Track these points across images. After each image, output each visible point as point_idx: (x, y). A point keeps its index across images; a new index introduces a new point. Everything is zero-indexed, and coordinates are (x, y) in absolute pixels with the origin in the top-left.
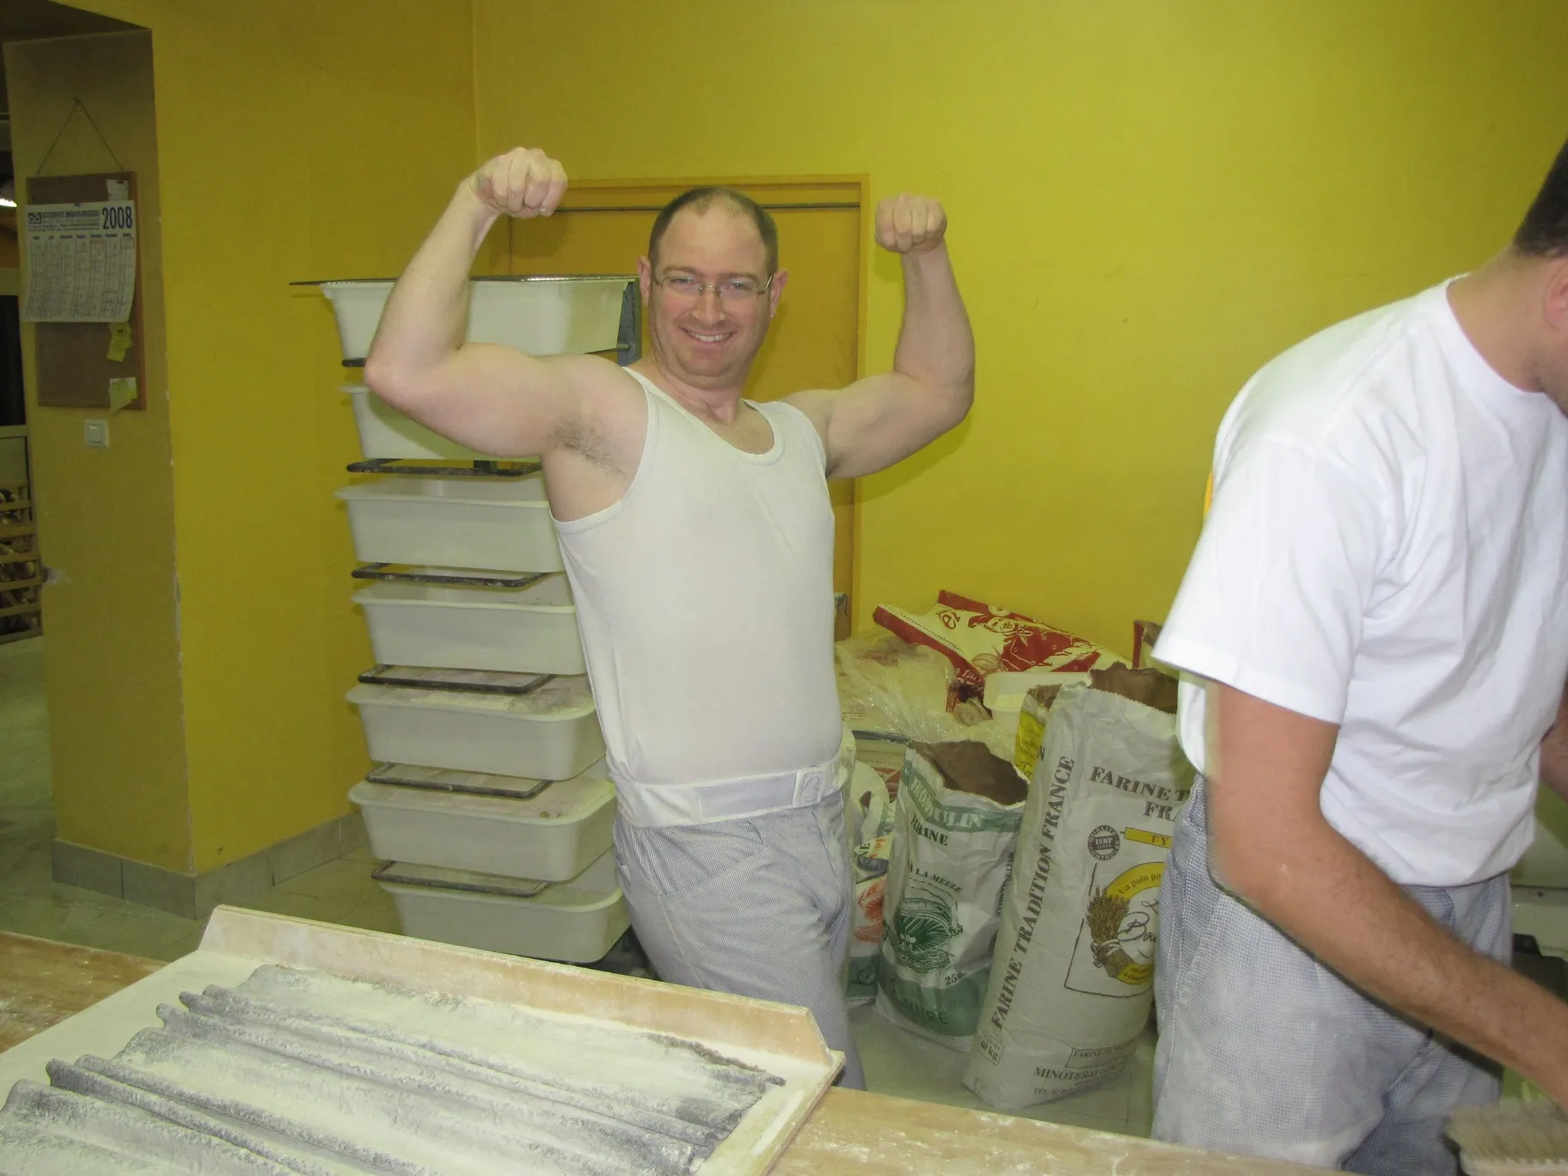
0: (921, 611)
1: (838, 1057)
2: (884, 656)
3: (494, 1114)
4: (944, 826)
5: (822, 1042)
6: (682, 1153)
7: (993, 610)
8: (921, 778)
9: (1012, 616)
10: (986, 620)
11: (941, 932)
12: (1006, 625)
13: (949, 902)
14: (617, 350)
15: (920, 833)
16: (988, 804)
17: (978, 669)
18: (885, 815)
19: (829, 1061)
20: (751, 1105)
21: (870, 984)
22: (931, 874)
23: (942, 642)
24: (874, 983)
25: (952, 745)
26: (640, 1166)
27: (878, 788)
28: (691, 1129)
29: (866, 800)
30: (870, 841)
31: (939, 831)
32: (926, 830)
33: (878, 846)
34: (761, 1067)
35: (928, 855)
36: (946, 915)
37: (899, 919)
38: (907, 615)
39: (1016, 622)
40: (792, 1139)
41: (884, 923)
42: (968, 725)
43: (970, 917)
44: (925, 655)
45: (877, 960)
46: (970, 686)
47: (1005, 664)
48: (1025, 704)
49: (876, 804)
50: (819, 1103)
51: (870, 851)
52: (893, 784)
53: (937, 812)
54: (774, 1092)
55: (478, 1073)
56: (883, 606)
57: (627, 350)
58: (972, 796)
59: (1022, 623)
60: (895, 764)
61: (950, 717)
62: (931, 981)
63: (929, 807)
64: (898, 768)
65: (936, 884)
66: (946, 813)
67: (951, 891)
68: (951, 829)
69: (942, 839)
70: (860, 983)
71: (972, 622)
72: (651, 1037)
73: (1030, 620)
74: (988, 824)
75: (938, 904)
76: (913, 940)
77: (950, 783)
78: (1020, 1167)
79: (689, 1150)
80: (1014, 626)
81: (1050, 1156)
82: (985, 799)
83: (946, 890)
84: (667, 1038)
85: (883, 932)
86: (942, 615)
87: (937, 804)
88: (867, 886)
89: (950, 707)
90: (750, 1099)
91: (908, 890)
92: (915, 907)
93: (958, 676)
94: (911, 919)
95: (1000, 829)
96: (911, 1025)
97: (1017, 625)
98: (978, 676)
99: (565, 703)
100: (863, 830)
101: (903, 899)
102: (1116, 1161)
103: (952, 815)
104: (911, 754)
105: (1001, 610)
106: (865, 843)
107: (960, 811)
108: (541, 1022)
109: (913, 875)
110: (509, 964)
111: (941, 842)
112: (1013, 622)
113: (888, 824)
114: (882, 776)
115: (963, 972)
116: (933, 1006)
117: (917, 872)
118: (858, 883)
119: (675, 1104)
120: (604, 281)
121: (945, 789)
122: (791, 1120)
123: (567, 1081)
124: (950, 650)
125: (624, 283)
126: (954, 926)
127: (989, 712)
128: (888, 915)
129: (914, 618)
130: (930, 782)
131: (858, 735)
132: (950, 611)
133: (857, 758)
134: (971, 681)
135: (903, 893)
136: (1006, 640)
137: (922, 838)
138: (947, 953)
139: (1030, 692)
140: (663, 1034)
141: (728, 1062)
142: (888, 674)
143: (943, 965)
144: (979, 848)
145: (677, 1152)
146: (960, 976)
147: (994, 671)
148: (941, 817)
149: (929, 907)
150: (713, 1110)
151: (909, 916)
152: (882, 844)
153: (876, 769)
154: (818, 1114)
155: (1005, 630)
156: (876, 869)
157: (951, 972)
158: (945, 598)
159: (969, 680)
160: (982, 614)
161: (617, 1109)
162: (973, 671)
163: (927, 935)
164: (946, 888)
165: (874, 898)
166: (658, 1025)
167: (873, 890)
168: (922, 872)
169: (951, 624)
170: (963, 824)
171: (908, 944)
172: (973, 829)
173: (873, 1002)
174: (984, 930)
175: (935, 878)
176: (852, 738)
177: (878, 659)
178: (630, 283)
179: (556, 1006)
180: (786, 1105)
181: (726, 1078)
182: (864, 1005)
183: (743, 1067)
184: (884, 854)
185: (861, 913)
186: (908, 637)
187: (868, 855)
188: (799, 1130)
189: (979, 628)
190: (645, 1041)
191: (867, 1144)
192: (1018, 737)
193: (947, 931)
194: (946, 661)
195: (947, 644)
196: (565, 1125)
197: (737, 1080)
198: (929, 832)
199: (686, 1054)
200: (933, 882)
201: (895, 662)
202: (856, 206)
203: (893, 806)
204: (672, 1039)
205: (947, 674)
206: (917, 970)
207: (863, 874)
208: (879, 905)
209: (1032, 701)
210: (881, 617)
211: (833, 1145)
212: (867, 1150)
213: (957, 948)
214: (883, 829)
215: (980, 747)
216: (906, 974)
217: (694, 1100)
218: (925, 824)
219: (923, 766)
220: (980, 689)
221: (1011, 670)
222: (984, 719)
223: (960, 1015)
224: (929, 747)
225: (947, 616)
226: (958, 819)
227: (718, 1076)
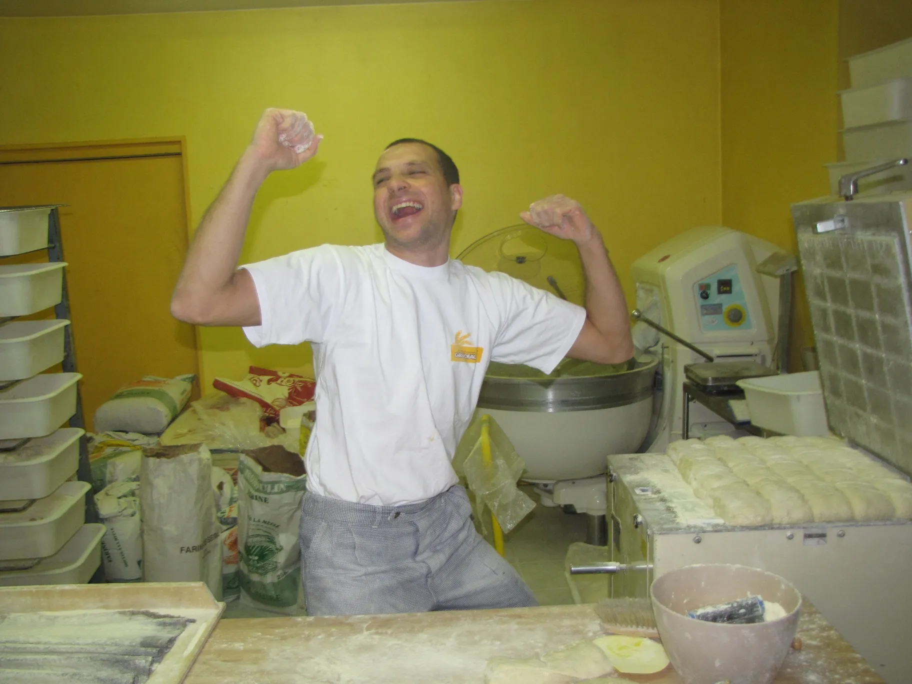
0: (240, 379)
1: (221, 605)
2: (221, 406)
3: (38, 666)
4: (265, 493)
5: (213, 598)
6: (146, 661)
7: (280, 374)
8: (250, 469)
9: (291, 376)
10: (277, 380)
11: (271, 551)
12: (288, 381)
13: (273, 534)
14: (48, 248)
15: (253, 499)
16: (287, 477)
17: (275, 407)
18: (232, 493)
19: (218, 607)
20: (180, 634)
21: (236, 588)
22: (262, 520)
23: (253, 394)
24: (238, 587)
25: (265, 449)
26: (125, 673)
27: (227, 479)
28: (149, 650)
29: (220, 486)
30: (225, 508)
31: (262, 495)
32: (256, 496)
33: (230, 511)
34: (182, 616)
35: (259, 510)
36: (272, 540)
37: (248, 550)
38: (233, 382)
39: (293, 379)
40: (203, 646)
41: (239, 552)
42: (273, 438)
43: (286, 540)
44: (244, 403)
45: (238, 574)
46: (272, 417)
47: (290, 402)
48: (302, 422)
49: (227, 488)
50: (214, 628)
51: (226, 515)
52: (235, 476)
53: (261, 485)
54: (191, 627)
55: (25, 648)
56: (218, 378)
57: (54, 248)
58: (279, 474)
59: (297, 379)
60: (235, 465)
61: (263, 434)
62: (270, 579)
63: (256, 484)
64: (236, 467)
65: (265, 525)
66: (266, 486)
67: (274, 528)
68: (270, 493)
69: (266, 500)
70: (229, 588)
71: (269, 382)
72: (120, 613)
73: (301, 377)
74: (289, 488)
75: (268, 536)
76: (256, 558)
77: (266, 469)
78: (320, 637)
79: (150, 658)
80: (293, 381)
81: (333, 630)
82: (285, 475)
83: (271, 528)
84: (129, 611)
85: (239, 557)
86: (252, 379)
87: (260, 482)
88: (227, 533)
89: (262, 429)
90: (179, 631)
91: (250, 531)
92: (255, 539)
93: (265, 412)
94: (254, 546)
95: (296, 490)
96: (261, 606)
97: (294, 380)
98: (275, 410)
99: (38, 453)
100: (221, 503)
101: (248, 537)
102: (365, 626)
103: (269, 486)
104: (243, 457)
105: (284, 373)
106: (223, 510)
107: (273, 483)
108: (56, 617)
109: (252, 522)
110: (34, 590)
111: (265, 501)
112: (292, 379)
113: (235, 498)
114: (228, 473)
115: (286, 571)
116: (273, 593)
117: (254, 521)
118: (222, 532)
119: (139, 640)
120: (38, 210)
121: (263, 472)
122: (201, 637)
123: (77, 642)
124: (258, 399)
125: (48, 210)
126: (278, 547)
127: (284, 430)
128: (241, 548)
129: (236, 383)
130: (254, 469)
131: (213, 451)
132: (256, 377)
133: (213, 465)
134: (273, 414)
135: (248, 533)
136: (289, 389)
137: (254, 502)
138: (276, 562)
139: (305, 415)
140: (127, 610)
141: (165, 616)
142: (225, 416)
143: (275, 569)
144: (287, 502)
145: (144, 661)
146: (285, 573)
147: (284, 407)
148: (263, 488)
149: (263, 539)
150: (160, 639)
151: (253, 545)
152: (233, 509)
153: (225, 469)
154: (215, 633)
155: (288, 384)
156: (232, 523)
157: (280, 572)
158: (252, 370)
159: (271, 413)
160: (274, 377)
161: (108, 648)
162: (272, 408)
163: (264, 554)
164: (271, 527)
165: (232, 539)
166: (122, 606)
167: (231, 535)
168: (256, 520)
169: (258, 384)
170: (276, 490)
171: (254, 560)
172: (282, 492)
173: (238, 598)
174: (294, 547)
175: (264, 522)
176: (209, 453)
177: (218, 408)
178: (52, 210)
179: (64, 608)
180: (198, 631)
181: (164, 624)
182: (234, 600)
183: (172, 617)
184: (234, 514)
185: (226, 548)
186: (234, 394)
187: (226, 516)
188: (206, 641)
189: (273, 384)
190: (117, 616)
191: (242, 641)
192: (300, 440)
193: (275, 550)
194: (257, 405)
195: (256, 396)
196: (81, 661)
197: (170, 624)
198: (258, 497)
199: (141, 618)
200: (263, 524)
201: (228, 409)
202: (179, 154)
203: (236, 488)
204: (132, 611)
205: (258, 412)
206: (261, 574)
207: (225, 527)
208: (234, 544)
209: (306, 420)
210: (218, 385)
211: (225, 645)
212: (242, 644)
213: (281, 558)
214: (232, 501)
215: (280, 448)
216: (255, 578)
217: (149, 637)
218: (255, 494)
219: (250, 462)
220: (278, 418)
221: (294, 405)
222: (281, 434)
223: (287, 594)
224: (253, 451)
225: (254, 380)
226: (272, 488)
227: (160, 624)
